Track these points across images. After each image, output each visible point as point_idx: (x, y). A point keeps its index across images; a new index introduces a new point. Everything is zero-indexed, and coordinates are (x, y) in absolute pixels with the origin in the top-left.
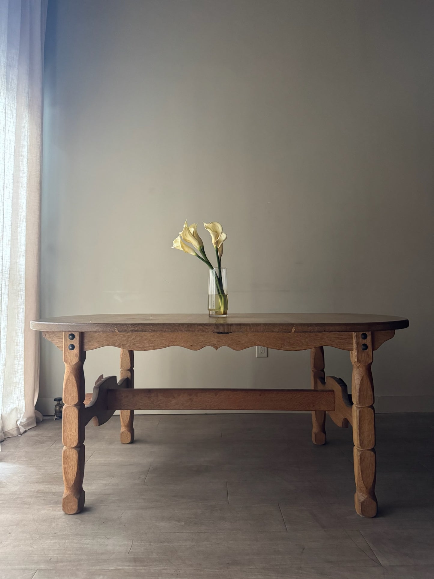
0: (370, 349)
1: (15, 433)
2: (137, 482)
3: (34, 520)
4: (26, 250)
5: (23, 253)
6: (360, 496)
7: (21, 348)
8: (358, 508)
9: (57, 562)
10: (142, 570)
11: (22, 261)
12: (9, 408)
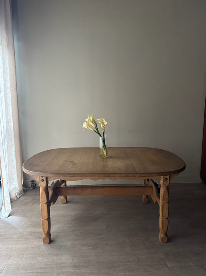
0: (168, 179)
1: (16, 199)
2: (71, 225)
3: (32, 247)
4: (13, 119)
5: (12, 120)
6: (161, 235)
7: (15, 163)
8: (160, 240)
9: (45, 268)
10: (78, 271)
11: (12, 124)
12: (12, 188)
